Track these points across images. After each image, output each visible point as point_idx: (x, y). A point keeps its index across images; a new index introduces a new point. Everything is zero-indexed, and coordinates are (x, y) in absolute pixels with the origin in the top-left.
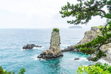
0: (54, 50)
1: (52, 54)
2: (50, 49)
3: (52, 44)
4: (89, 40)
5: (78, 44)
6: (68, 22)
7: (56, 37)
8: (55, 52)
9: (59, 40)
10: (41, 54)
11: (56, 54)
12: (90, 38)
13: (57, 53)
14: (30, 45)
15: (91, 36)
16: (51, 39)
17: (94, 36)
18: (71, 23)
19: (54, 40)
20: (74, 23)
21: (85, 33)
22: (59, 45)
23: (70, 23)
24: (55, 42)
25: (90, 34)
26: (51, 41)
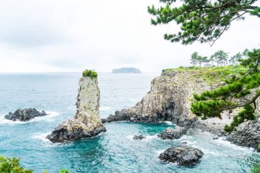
0: (85, 121)
1: (81, 130)
2: (76, 118)
3: (81, 107)
4: (161, 96)
5: (137, 105)
6: (167, 37)
7: (89, 89)
8: (89, 124)
9: (96, 98)
10: (54, 130)
11: (91, 130)
12: (163, 92)
13: (93, 128)
14: (25, 111)
15: (165, 89)
16: (79, 95)
17: (171, 88)
18: (172, 41)
19: (86, 96)
20: (181, 41)
21: (153, 82)
22: (97, 109)
23: (170, 40)
24: (87, 101)
25: (164, 84)
26: (79, 100)
